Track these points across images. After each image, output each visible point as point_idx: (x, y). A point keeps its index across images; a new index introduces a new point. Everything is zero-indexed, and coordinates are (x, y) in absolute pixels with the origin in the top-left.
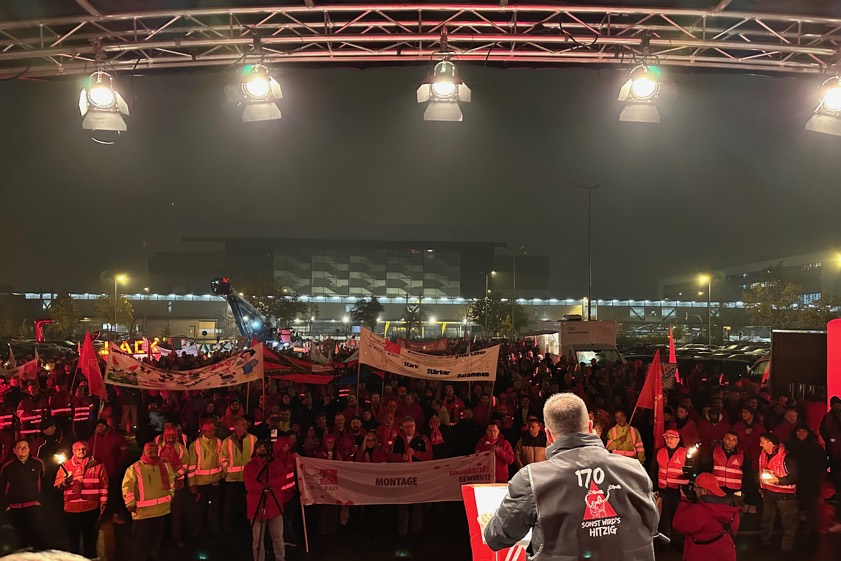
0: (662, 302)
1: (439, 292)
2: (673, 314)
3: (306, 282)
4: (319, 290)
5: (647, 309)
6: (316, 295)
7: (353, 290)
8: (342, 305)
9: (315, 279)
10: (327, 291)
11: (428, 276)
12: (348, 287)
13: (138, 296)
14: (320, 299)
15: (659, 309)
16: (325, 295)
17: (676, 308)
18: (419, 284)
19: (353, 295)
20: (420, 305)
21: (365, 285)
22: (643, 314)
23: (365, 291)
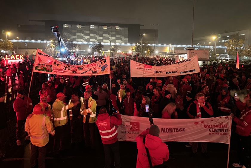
0: (195, 46)
1: (121, 41)
3: (74, 37)
4: (79, 40)
6: (78, 41)
7: (91, 40)
8: (88, 45)
9: (78, 36)
10: (82, 40)
11: (117, 36)
12: (89, 39)
13: (14, 41)
14: (80, 43)
16: (82, 42)
17: (199, 48)
18: (114, 38)
19: (91, 42)
20: (115, 46)
21: (96, 38)
23: (95, 41)
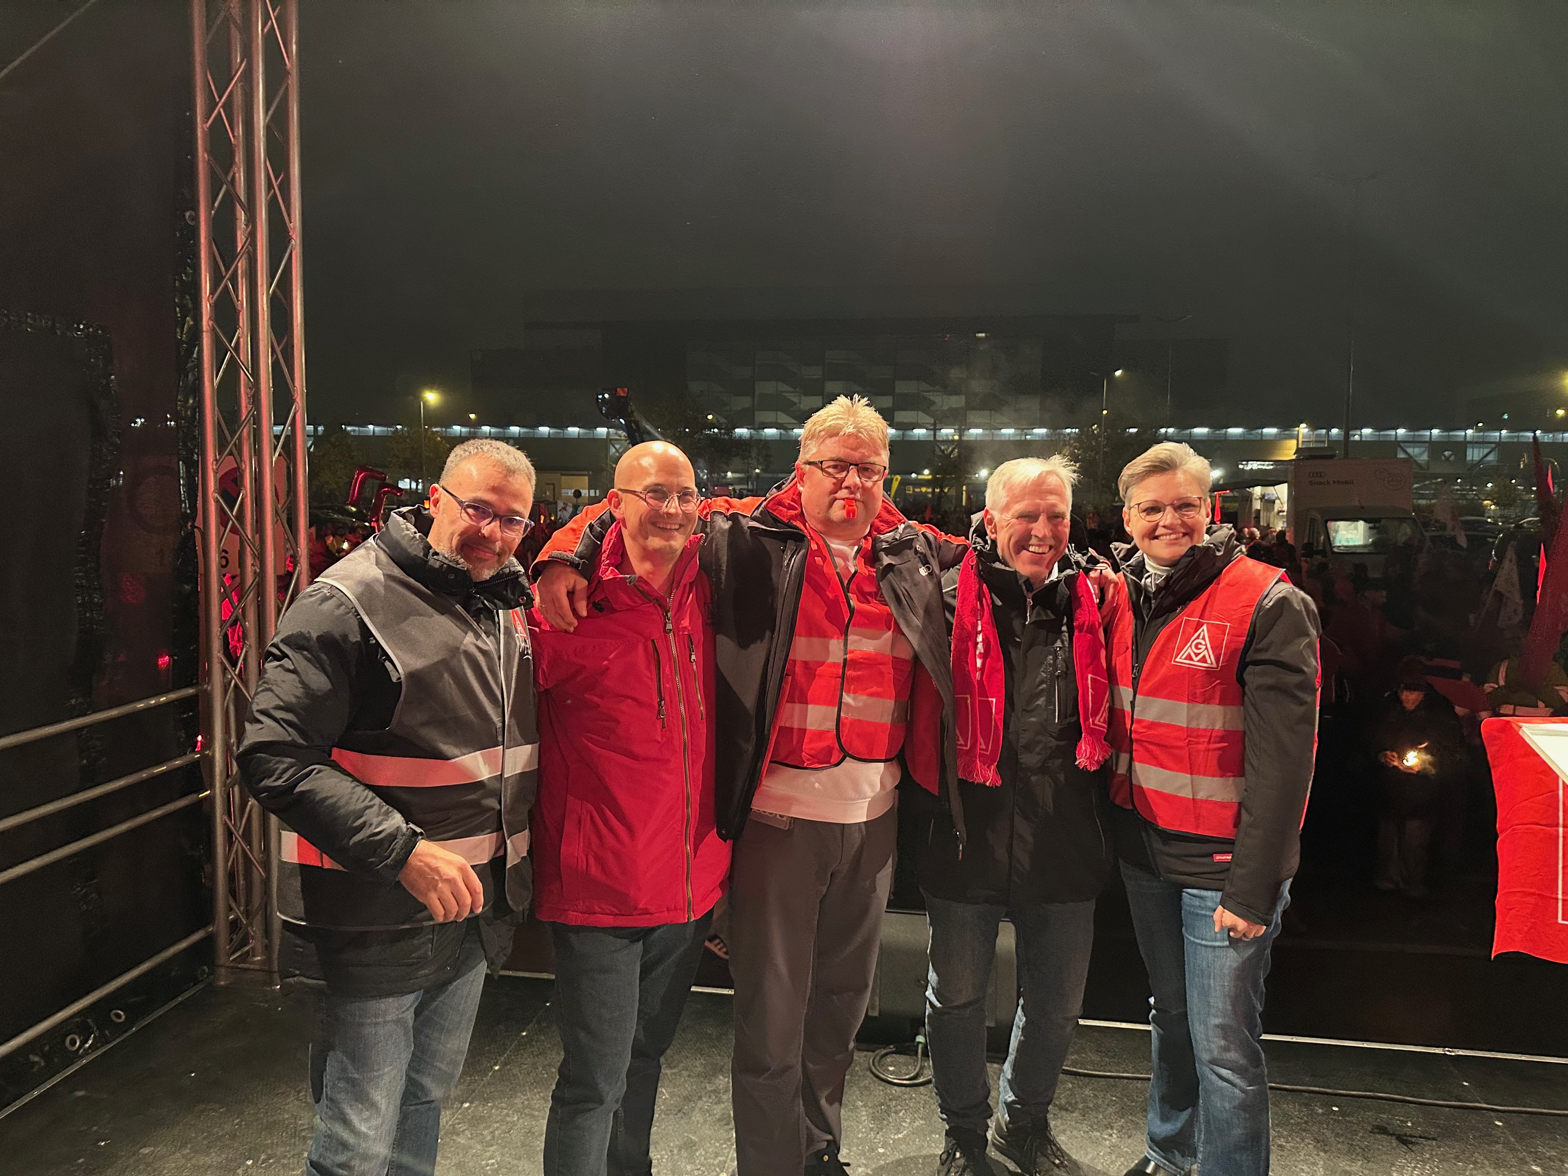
0: (1470, 432)
1: (999, 418)
2: (1490, 458)
3: (744, 402)
4: (769, 416)
5: (1434, 447)
6: (764, 426)
9: (762, 396)
10: (784, 418)
11: (976, 387)
13: (456, 429)
14: (770, 432)
15: (1461, 447)
16: (780, 426)
17: (1500, 445)
18: (958, 402)
20: (960, 443)
22: (1425, 457)
